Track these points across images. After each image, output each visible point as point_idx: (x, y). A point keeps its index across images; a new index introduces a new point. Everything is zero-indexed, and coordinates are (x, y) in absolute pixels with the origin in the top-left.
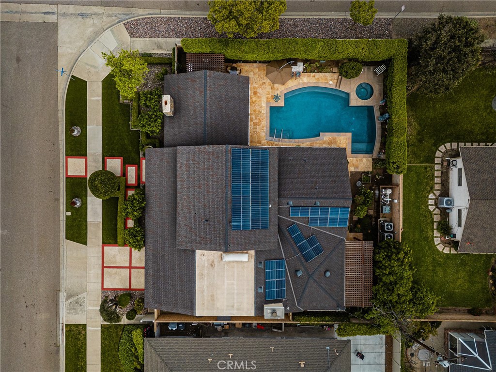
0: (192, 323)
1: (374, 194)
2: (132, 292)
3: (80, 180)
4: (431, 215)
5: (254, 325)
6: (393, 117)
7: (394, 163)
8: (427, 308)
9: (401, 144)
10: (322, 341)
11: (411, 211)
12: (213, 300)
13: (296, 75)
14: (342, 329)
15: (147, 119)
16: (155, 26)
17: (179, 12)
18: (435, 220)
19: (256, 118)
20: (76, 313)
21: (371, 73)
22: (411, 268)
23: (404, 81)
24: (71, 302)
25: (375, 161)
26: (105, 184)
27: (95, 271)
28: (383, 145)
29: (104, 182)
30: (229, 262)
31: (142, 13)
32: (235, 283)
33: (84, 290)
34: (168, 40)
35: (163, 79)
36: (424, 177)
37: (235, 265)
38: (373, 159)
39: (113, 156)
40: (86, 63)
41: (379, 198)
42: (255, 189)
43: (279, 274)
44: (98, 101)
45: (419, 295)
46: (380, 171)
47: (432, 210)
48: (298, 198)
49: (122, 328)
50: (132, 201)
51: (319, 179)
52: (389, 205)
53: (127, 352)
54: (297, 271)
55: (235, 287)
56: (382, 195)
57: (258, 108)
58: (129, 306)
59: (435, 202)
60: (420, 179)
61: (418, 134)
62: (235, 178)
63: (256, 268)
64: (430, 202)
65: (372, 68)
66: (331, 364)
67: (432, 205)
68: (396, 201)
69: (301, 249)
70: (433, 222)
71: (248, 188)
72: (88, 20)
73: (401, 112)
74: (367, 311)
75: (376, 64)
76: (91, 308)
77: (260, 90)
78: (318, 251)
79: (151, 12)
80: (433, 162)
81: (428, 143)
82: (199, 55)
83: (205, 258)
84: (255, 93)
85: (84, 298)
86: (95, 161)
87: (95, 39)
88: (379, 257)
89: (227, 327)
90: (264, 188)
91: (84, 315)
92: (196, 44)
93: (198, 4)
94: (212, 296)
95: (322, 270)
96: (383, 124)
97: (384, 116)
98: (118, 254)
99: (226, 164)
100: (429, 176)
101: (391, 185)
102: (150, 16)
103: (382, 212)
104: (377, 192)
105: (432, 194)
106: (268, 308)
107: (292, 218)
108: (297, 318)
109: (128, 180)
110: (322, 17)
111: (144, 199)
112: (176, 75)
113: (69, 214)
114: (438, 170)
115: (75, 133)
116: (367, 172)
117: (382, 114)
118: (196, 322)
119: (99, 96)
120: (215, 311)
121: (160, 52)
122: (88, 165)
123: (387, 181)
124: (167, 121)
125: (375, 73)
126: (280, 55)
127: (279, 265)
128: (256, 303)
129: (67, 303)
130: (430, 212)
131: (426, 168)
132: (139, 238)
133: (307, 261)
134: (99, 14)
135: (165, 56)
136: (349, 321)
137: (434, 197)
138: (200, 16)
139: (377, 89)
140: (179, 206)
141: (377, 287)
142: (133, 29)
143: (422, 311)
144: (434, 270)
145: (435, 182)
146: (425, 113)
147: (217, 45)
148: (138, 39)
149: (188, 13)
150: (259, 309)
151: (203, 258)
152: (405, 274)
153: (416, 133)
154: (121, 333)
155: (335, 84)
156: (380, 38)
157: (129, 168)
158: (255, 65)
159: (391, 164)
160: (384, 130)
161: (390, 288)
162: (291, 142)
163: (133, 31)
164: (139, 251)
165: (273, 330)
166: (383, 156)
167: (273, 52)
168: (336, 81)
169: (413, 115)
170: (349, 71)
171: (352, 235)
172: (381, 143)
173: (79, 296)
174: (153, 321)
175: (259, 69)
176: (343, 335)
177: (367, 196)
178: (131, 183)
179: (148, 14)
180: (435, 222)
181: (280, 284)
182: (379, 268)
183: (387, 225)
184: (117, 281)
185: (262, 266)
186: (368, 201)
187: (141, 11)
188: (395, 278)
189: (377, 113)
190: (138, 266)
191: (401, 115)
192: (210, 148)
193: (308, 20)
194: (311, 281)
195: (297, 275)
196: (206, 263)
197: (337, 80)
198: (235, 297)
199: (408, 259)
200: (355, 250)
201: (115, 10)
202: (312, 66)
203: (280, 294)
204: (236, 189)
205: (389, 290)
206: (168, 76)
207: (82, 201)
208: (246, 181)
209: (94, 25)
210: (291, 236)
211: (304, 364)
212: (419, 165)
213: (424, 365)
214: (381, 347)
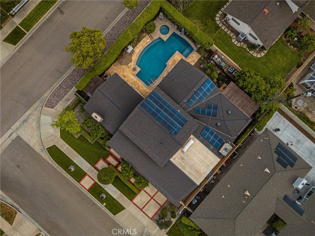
0: (200, 191)
1: (212, 63)
2: (163, 207)
3: (94, 186)
4: (241, 47)
5: (224, 165)
6: (186, 27)
7: (206, 44)
8: (280, 83)
9: (200, 34)
10: (257, 140)
11: (233, 55)
12: (198, 172)
13: (133, 52)
14: (258, 127)
15: (95, 132)
16: (58, 94)
17: (61, 79)
18: (245, 48)
19: (135, 86)
21: (159, 21)
22: (257, 75)
23: (175, 10)
25: (198, 51)
26: (107, 175)
27: (140, 216)
28: (194, 41)
29: (105, 174)
30: (188, 150)
31: (47, 95)
32: (199, 155)
33: (144, 227)
34: (68, 94)
35: (84, 110)
36: (223, 36)
37: (191, 148)
38: (197, 51)
39: (97, 162)
40: (47, 138)
41: (215, 63)
43: (212, 133)
44: (67, 147)
45: (272, 81)
46: (204, 53)
47: (240, 45)
48: (186, 96)
49: (176, 225)
50: (125, 169)
51: (185, 80)
52: (222, 62)
53: (188, 232)
54: (216, 125)
55: (201, 157)
56: (215, 61)
57: (132, 81)
58: (168, 214)
59: (237, 41)
60: (222, 39)
61: (202, 23)
62: (154, 115)
63: (200, 141)
64: (236, 43)
65: (157, 19)
67: (238, 43)
68: (223, 57)
69: (209, 114)
70: (245, 49)
71: (163, 113)
72: (29, 120)
73: (187, 22)
74: (259, 110)
75: (158, 15)
76: (155, 231)
77: (125, 74)
78: (216, 108)
79: (50, 90)
80: (220, 28)
81: (210, 22)
82: (88, 85)
83: (177, 159)
84: (124, 76)
85: (147, 231)
86: (92, 171)
87: (40, 125)
88: (241, 84)
89: (215, 177)
92: (82, 83)
93: (65, 68)
94: (196, 170)
95: (225, 113)
96: (185, 34)
97: (182, 31)
98: (141, 198)
99: (145, 114)
100: (224, 34)
101: (214, 53)
102: (52, 92)
103: (223, 67)
104: (212, 62)
105: (233, 40)
106: (222, 151)
107: (192, 107)
108: (237, 143)
109: (113, 164)
110: (117, 21)
111: (128, 164)
112: (88, 103)
113: (105, 204)
114: (225, 28)
115: (72, 170)
116: (200, 58)
117: (180, 31)
118: (201, 189)
119: (66, 145)
121: (70, 101)
122: (91, 177)
123: (211, 53)
124: (104, 124)
125: (161, 19)
126: (118, 52)
127: (208, 130)
128: (215, 154)
130: (240, 47)
131: (220, 33)
132: (143, 181)
133: (216, 116)
134: (31, 114)
135: (74, 101)
136: (258, 121)
137: (235, 40)
138: (71, 71)
139: (168, 24)
141: (253, 97)
142: (51, 104)
143: (280, 86)
144: (266, 67)
145: (229, 34)
146: (196, 13)
147: (91, 74)
148: (56, 106)
149: (65, 75)
150: (219, 155)
152: (257, 79)
153: (201, 24)
154: (177, 228)
155: (150, 40)
156: (148, 4)
157: (108, 159)
158: (112, 66)
159: (205, 45)
160: (188, 36)
161: (258, 91)
162: (159, 79)
163: (51, 105)
164: (148, 186)
165: (234, 158)
166: (199, 46)
167: (114, 54)
168: (149, 38)
169: (192, 19)
170: (150, 29)
171: (221, 88)
172: (192, 42)
173: (145, 232)
174: (185, 208)
175: (116, 66)
176: (262, 129)
177: (210, 67)
178: (115, 164)
179: (50, 93)
180: (246, 48)
181: (216, 137)
182: (246, 88)
183: (230, 69)
184: (152, 210)
185: (202, 138)
186: (213, 69)
187: (46, 95)
188: (255, 85)
189: (178, 33)
190: (154, 194)
191: (188, 23)
192: (132, 115)
193: (113, 28)
194: (226, 122)
195: (218, 126)
197: (150, 37)
198: (205, 161)
199: (252, 73)
200: (229, 92)
201: (35, 105)
202: (134, 42)
203: (220, 141)
204: (159, 119)
205: (258, 92)
206: (85, 107)
207: (104, 193)
209: (33, 120)
210: (199, 114)
211: (260, 157)
212: (216, 34)
213: (305, 106)
214: (281, 118)
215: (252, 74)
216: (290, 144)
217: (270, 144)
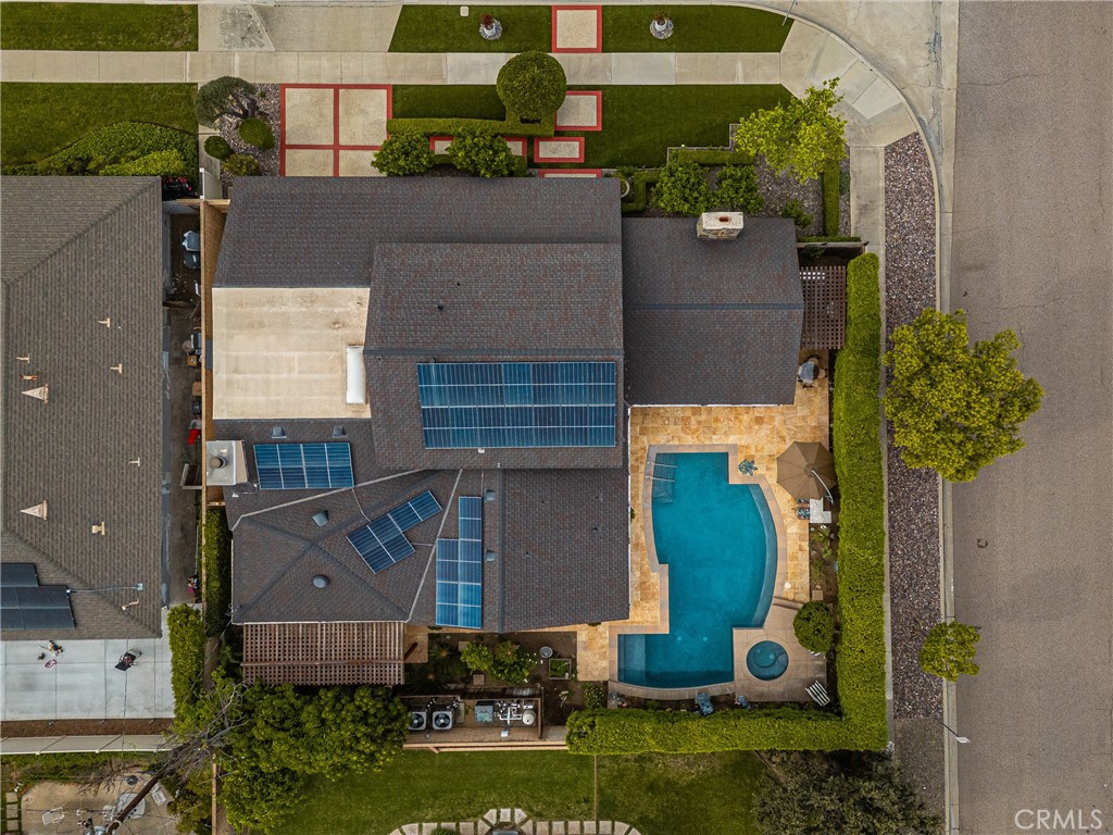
0: (200, 284)
1: (523, 686)
2: (277, 152)
3: (545, 36)
4: (475, 816)
5: (198, 422)
6: (703, 721)
7: (592, 726)
9: (638, 741)
10: (157, 575)
11: (483, 769)
12: (251, 326)
13: (803, 511)
14: (187, 617)
15: (688, 180)
16: (912, 201)
17: (947, 253)
18: (461, 824)
19: (699, 423)
20: (224, 28)
21: (810, 675)
22: (335, 768)
23: (789, 744)
24: (250, 16)
25: (601, 690)
26: (531, 87)
27: (325, 68)
28: (642, 704)
29: (538, 86)
30: (343, 361)
31: (943, 171)
32: (295, 375)
33: (281, 46)
34: (882, 228)
35: (786, 215)
36: (567, 798)
37: (338, 375)
38: (606, 683)
39: (604, 109)
40: (822, 50)
41: (512, 696)
42: (520, 416)
43: (317, 474)
44: (734, 77)
45: (275, 790)
46: (577, 700)
47: (486, 817)
48: (504, 515)
49: (188, 129)
50: (491, 147)
51: (552, 560)
52: (495, 719)
53: (130, 141)
54: (326, 514)
55: (285, 375)
56: (518, 702)
57: (723, 426)
58: (242, 143)
59: (506, 824)
60: (561, 789)
61: (668, 783)
62: (544, 371)
63: (331, 423)
64: (506, 814)
65: (823, 675)
66: (99, 593)
67: (498, 817)
68: (504, 734)
69: (380, 524)
70: (457, 819)
71: (523, 398)
72: (925, 54)
73: (715, 738)
74: (233, 672)
75: (831, 684)
76: (237, 62)
77: (765, 430)
78: (376, 559)
79: (946, 193)
80: (600, 817)
81: (648, 805)
82: (841, 294)
83: (353, 307)
84: (759, 420)
85: (262, 46)
86: (592, 71)
87: (879, 68)
88: (363, 697)
89: (193, 361)
90: (525, 436)
91: (221, 46)
92: (867, 285)
93: (966, 294)
94: (262, 325)
95: (329, 569)
96: (692, 705)
97: (708, 703)
98: (369, 120)
99: (576, 350)
100: (569, 808)
101: (542, 725)
102: (936, 190)
103: (479, 704)
104: (526, 692)
105: (524, 815)
106: (234, 449)
107: (455, 501)
108: (216, 517)
109: (548, 143)
110: (941, 564)
111: (496, 173)
112: (792, 245)
114: (582, 827)
115: (657, 27)
116: (574, 671)
117: (714, 700)
118: (203, 291)
119: (745, 78)
120: (224, 331)
121: (854, 212)
122: (580, 55)
123: (553, 715)
124: (683, 224)
125: (810, 683)
126: (845, 470)
127: (340, 475)
128: (246, 423)
129: (249, 8)
130: (482, 812)
131: (586, 801)
132: (402, 162)
133: (351, 535)
134: (938, 79)
135: (842, 223)
136: (208, 635)
137: (517, 820)
138: (938, 298)
139: (774, 688)
140: (479, 249)
141: (289, 693)
142: (905, 153)
145: (554, 823)
146: (719, 797)
147: (864, 333)
148: (882, 163)
149: (946, 271)
150: (229, 430)
151: (352, 303)
152: (321, 756)
153: (670, 776)
154: (177, 127)
155: (784, 595)
156: (895, 692)
157: (577, 143)
158: (826, 418)
159: (591, 719)
160: (676, 704)
161: (288, 723)
162: (645, 500)
163: (900, 153)
164: (373, 163)
165: (186, 465)
166: (613, 703)
167: (850, 454)
168: (791, 596)
169: (713, 769)
170: (811, 624)
171: (422, 638)
172: (646, 700)
173: (266, 35)
174: (202, 197)
175: (815, 427)
176: (172, 620)
177: (516, 669)
178: (541, 149)
179: (940, 186)
180: (457, 825)
181: (294, 476)
182: (337, 699)
183: (447, 717)
184: (302, 116)
185: (335, 434)
186: (502, 671)
187: (947, 170)
188: (312, 733)
189: (715, 689)
191: (707, 741)
192: (616, 316)
193: (934, 534)
194: (302, 546)
195: (315, 513)
196: (342, 310)
197: (794, 601)
198: (259, 376)
199: (356, 762)
200: (382, 644)
201: (949, 112)
202: (825, 543)
203: (270, 475)
204: (518, 371)
205: (282, 721)
206: (790, 225)
207: (496, 41)
208: (538, 395)
209: (914, 68)
210: (413, 499)
211: (99, 532)
212: (595, 786)
214: (149, 709)
215: (355, 758)
216: (52, 655)
217: (103, 597)
